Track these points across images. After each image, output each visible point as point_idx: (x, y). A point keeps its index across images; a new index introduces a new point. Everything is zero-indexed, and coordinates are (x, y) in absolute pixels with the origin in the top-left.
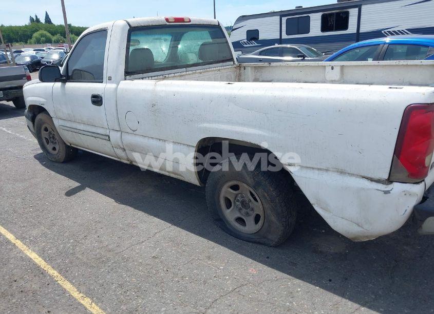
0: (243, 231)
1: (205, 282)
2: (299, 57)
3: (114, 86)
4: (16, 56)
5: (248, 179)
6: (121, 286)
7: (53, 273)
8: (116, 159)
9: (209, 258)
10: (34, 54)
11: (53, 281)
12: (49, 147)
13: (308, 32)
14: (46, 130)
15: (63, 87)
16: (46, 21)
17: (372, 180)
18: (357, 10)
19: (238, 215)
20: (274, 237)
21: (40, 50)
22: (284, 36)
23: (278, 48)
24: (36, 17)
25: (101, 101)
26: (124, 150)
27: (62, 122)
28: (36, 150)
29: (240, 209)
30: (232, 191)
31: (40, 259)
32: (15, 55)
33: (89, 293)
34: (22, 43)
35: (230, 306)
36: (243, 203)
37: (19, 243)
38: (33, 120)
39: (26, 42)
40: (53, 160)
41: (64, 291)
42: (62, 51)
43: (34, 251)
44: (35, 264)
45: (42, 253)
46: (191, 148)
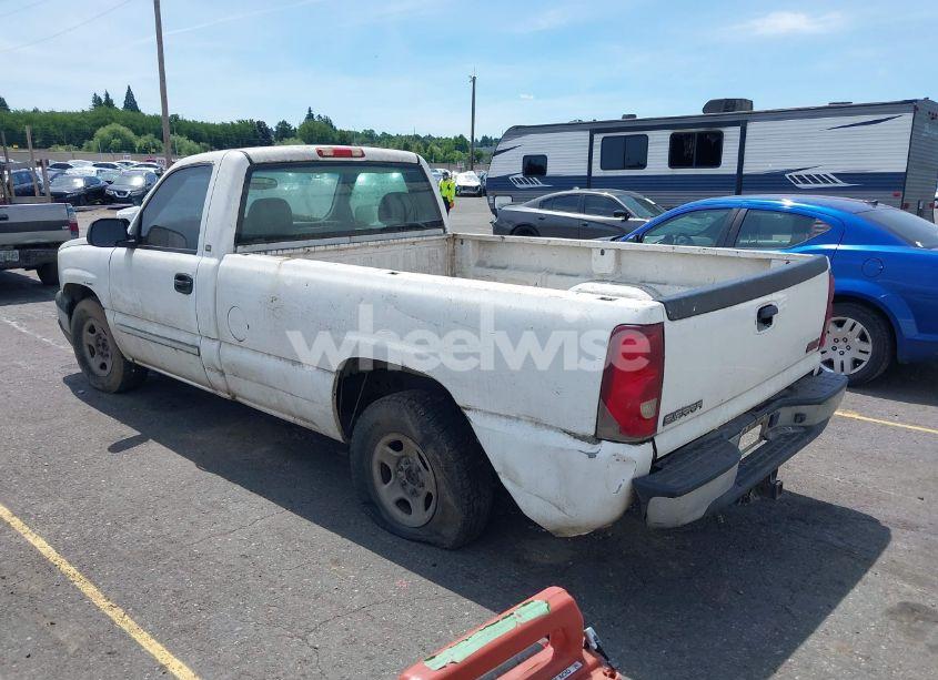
0: (406, 523)
1: (316, 596)
2: (616, 215)
3: (213, 261)
4: (55, 176)
5: (413, 430)
6: (177, 594)
7: (68, 568)
8: (210, 390)
9: (336, 562)
10: (94, 174)
11: (65, 581)
12: (95, 363)
13: (643, 166)
14: (92, 330)
15: (129, 255)
16: (126, 106)
17: (576, 436)
18: (738, 129)
19: (400, 494)
20: (451, 532)
21: (107, 166)
22: (597, 171)
23: (578, 195)
24: (107, 95)
25: (191, 285)
26: (222, 373)
27: (120, 318)
28: (69, 367)
29: (403, 485)
30: (391, 451)
31: (50, 548)
32: (51, 173)
33: (123, 602)
34: (71, 146)
35: (347, 630)
36: (409, 472)
37: (16, 523)
38: (69, 309)
39: (80, 147)
40: (100, 386)
41: (83, 597)
42: (152, 170)
43: (40, 535)
44: (39, 555)
45: (53, 541)
46: (328, 374)
